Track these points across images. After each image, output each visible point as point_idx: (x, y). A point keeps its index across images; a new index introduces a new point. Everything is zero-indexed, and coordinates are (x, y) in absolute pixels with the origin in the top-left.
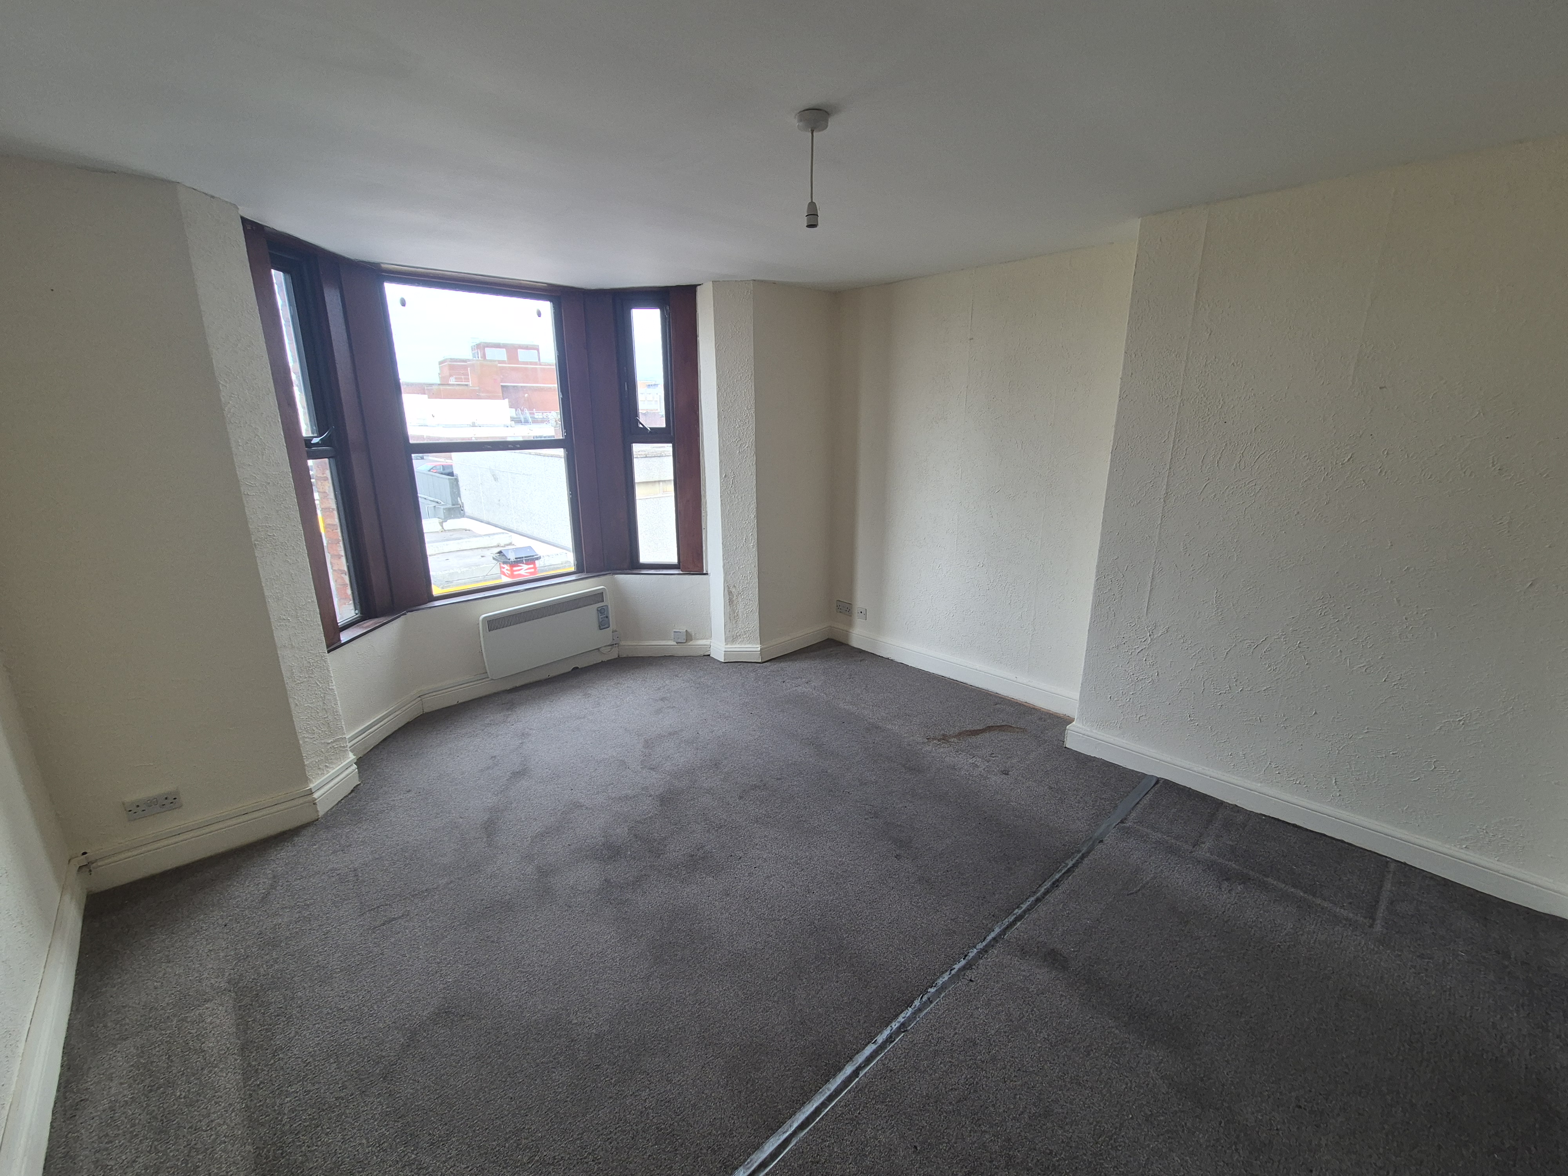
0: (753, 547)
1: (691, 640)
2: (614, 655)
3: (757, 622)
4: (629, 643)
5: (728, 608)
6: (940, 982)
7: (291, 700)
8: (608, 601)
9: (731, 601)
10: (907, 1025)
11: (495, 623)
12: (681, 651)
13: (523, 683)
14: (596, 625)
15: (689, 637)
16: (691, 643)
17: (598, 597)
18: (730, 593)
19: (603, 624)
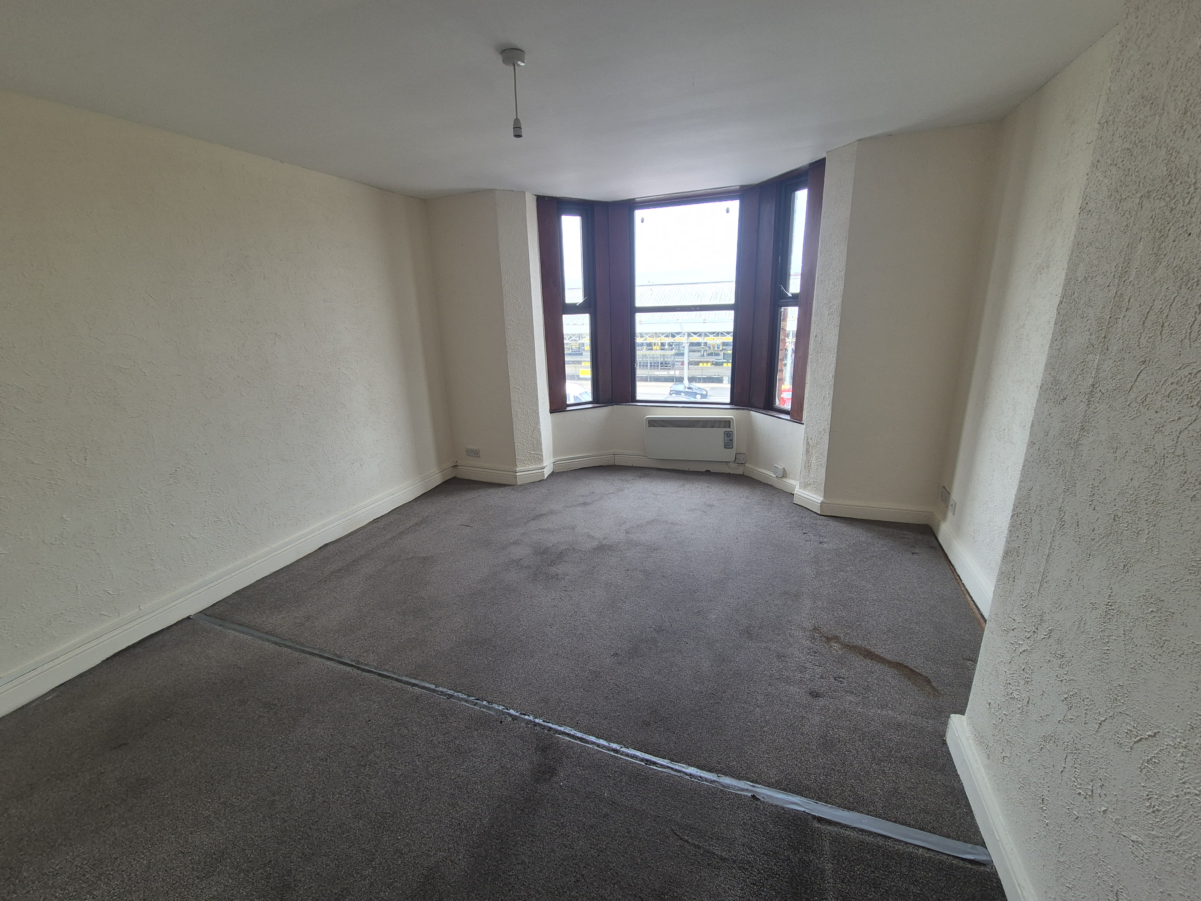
0: (829, 406)
1: (786, 477)
2: (739, 471)
3: (824, 476)
4: (750, 466)
5: (805, 456)
6: (495, 706)
7: (514, 426)
8: (734, 428)
9: (807, 451)
10: (453, 697)
11: (654, 423)
12: (777, 484)
13: (670, 468)
14: (722, 444)
15: (784, 475)
16: (785, 480)
17: (727, 423)
18: (808, 443)
19: (728, 444)
